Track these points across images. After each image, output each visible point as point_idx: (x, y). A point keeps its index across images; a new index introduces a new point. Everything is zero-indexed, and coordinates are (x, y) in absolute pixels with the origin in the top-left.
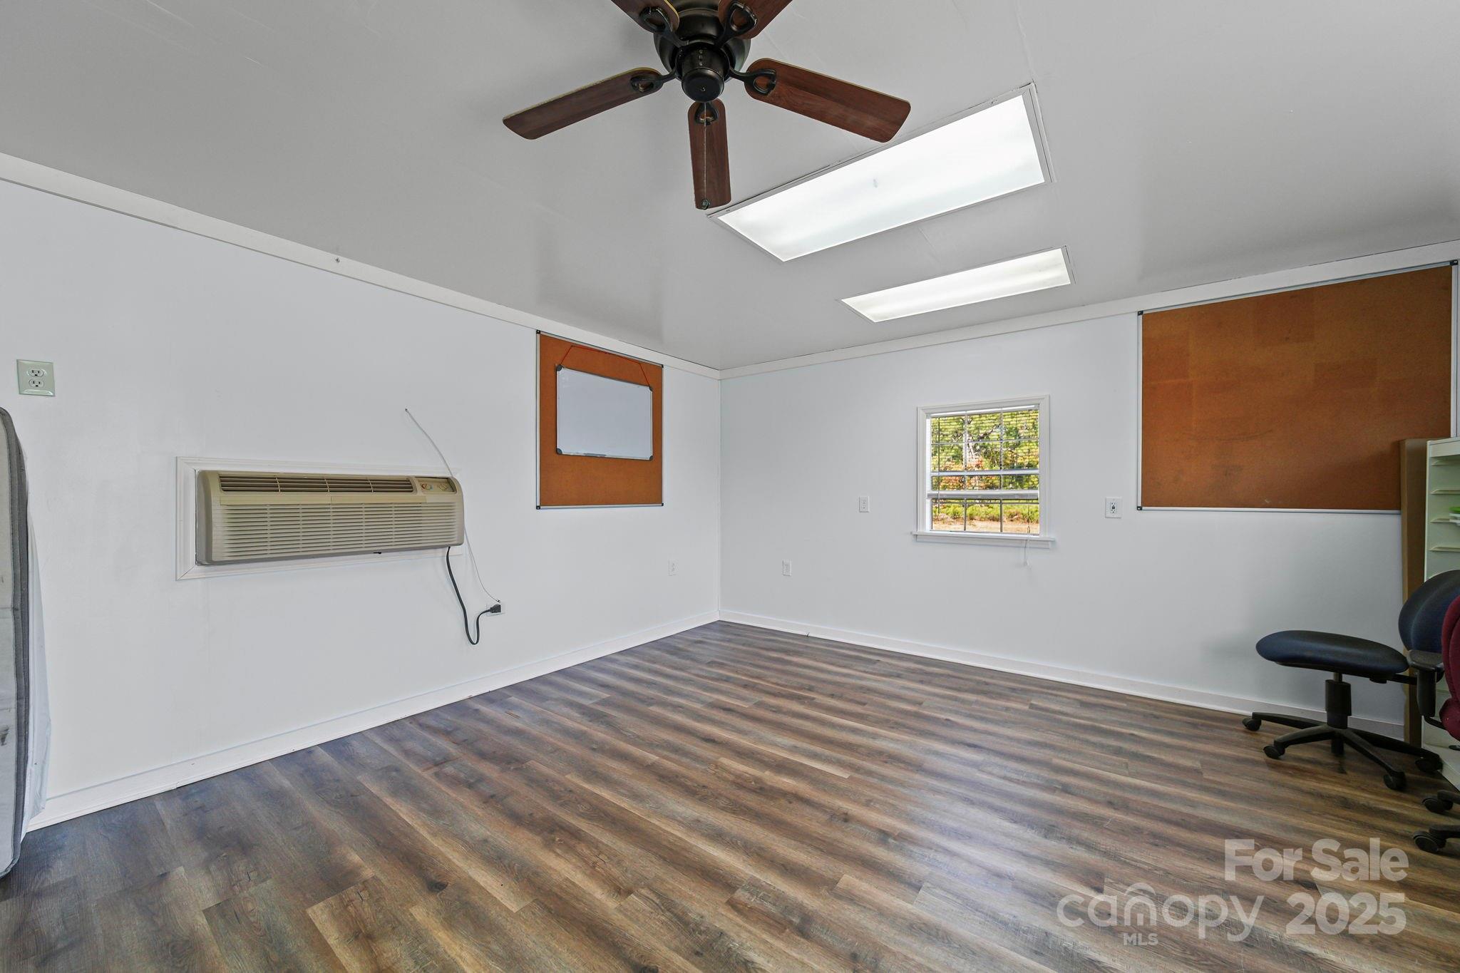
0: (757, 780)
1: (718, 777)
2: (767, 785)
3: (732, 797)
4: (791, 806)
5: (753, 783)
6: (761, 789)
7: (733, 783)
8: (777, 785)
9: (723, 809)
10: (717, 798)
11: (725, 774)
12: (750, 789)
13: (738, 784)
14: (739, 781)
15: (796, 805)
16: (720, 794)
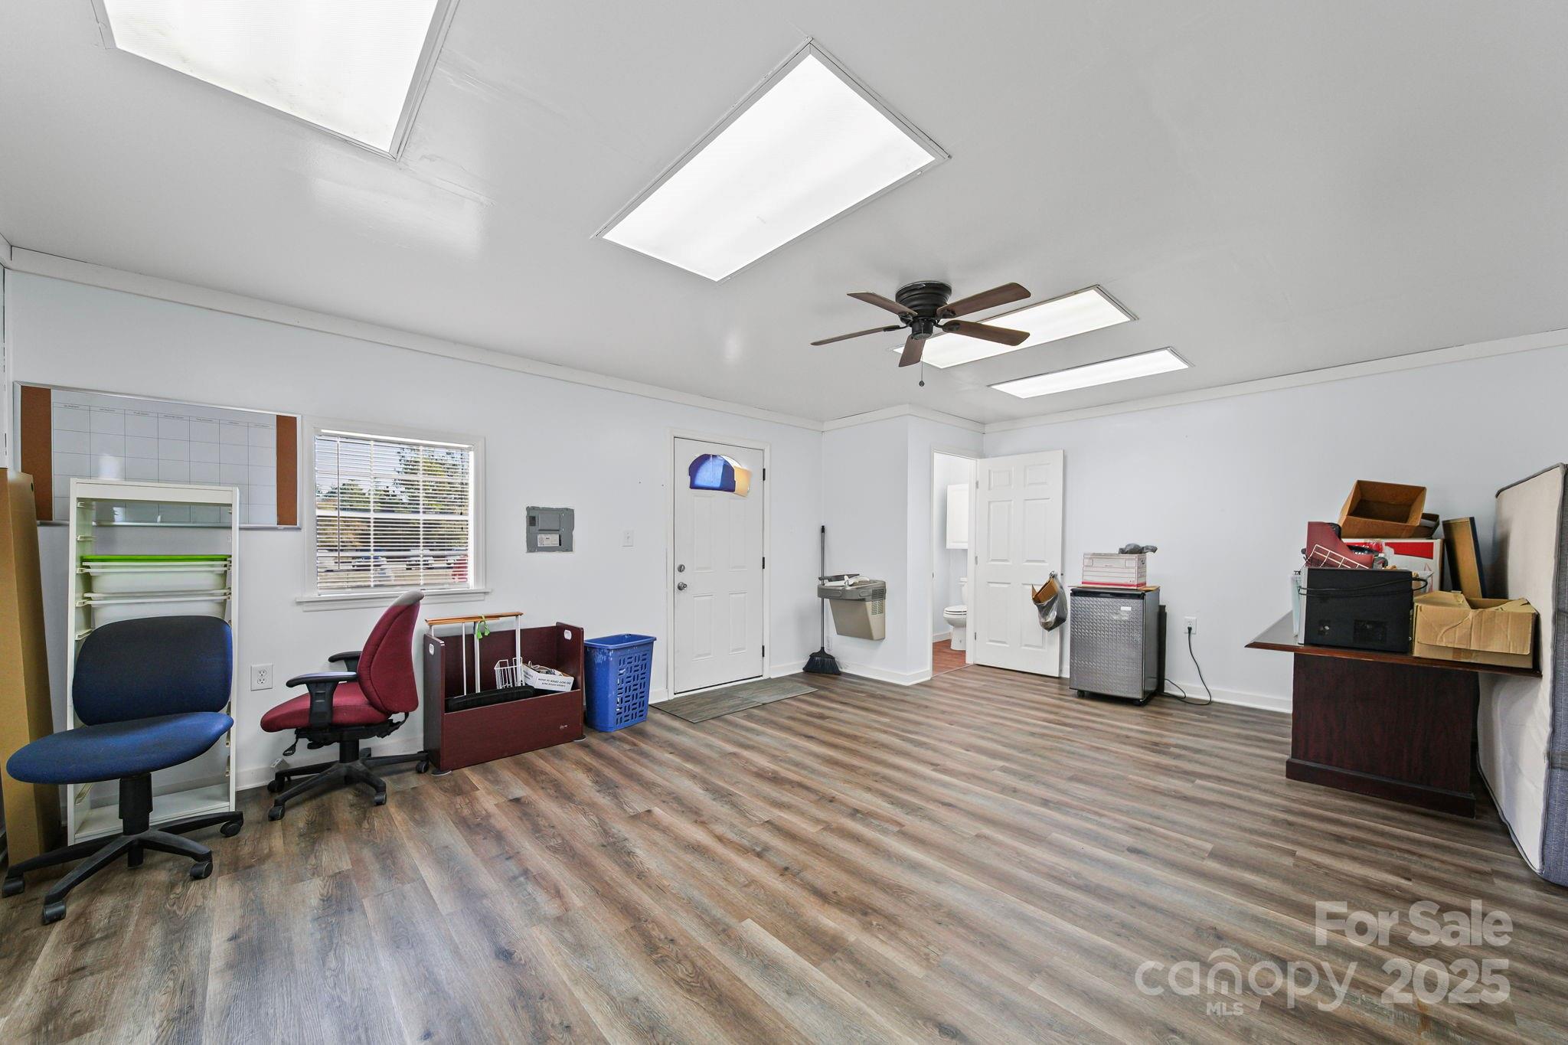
0: (867, 927)
1: (922, 937)
2: (857, 919)
3: (903, 906)
4: (836, 889)
5: (875, 923)
6: (865, 914)
7: (900, 926)
8: (844, 916)
9: (912, 892)
10: (921, 906)
11: (914, 941)
12: (880, 914)
13: (894, 923)
14: (893, 928)
15: (829, 889)
16: (916, 910)
